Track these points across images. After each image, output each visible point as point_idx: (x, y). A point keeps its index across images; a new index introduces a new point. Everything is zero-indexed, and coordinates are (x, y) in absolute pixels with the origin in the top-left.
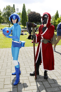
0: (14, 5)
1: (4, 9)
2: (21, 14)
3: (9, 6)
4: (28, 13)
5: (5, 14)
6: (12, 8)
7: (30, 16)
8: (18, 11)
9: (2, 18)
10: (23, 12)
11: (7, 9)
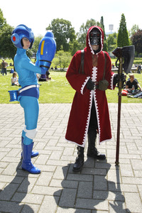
0: (102, 17)
1: (82, 27)
2: (117, 35)
3: (93, 20)
4: (132, 34)
5: (82, 36)
6: (98, 23)
7: (137, 38)
8: (112, 29)
9: (77, 46)
10: (120, 31)
11: (87, 26)
